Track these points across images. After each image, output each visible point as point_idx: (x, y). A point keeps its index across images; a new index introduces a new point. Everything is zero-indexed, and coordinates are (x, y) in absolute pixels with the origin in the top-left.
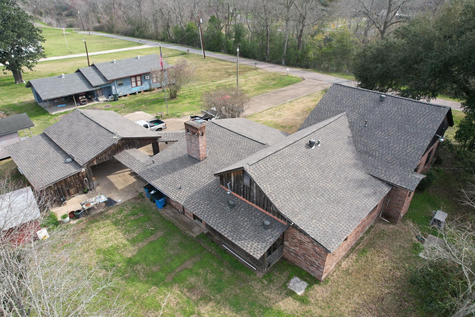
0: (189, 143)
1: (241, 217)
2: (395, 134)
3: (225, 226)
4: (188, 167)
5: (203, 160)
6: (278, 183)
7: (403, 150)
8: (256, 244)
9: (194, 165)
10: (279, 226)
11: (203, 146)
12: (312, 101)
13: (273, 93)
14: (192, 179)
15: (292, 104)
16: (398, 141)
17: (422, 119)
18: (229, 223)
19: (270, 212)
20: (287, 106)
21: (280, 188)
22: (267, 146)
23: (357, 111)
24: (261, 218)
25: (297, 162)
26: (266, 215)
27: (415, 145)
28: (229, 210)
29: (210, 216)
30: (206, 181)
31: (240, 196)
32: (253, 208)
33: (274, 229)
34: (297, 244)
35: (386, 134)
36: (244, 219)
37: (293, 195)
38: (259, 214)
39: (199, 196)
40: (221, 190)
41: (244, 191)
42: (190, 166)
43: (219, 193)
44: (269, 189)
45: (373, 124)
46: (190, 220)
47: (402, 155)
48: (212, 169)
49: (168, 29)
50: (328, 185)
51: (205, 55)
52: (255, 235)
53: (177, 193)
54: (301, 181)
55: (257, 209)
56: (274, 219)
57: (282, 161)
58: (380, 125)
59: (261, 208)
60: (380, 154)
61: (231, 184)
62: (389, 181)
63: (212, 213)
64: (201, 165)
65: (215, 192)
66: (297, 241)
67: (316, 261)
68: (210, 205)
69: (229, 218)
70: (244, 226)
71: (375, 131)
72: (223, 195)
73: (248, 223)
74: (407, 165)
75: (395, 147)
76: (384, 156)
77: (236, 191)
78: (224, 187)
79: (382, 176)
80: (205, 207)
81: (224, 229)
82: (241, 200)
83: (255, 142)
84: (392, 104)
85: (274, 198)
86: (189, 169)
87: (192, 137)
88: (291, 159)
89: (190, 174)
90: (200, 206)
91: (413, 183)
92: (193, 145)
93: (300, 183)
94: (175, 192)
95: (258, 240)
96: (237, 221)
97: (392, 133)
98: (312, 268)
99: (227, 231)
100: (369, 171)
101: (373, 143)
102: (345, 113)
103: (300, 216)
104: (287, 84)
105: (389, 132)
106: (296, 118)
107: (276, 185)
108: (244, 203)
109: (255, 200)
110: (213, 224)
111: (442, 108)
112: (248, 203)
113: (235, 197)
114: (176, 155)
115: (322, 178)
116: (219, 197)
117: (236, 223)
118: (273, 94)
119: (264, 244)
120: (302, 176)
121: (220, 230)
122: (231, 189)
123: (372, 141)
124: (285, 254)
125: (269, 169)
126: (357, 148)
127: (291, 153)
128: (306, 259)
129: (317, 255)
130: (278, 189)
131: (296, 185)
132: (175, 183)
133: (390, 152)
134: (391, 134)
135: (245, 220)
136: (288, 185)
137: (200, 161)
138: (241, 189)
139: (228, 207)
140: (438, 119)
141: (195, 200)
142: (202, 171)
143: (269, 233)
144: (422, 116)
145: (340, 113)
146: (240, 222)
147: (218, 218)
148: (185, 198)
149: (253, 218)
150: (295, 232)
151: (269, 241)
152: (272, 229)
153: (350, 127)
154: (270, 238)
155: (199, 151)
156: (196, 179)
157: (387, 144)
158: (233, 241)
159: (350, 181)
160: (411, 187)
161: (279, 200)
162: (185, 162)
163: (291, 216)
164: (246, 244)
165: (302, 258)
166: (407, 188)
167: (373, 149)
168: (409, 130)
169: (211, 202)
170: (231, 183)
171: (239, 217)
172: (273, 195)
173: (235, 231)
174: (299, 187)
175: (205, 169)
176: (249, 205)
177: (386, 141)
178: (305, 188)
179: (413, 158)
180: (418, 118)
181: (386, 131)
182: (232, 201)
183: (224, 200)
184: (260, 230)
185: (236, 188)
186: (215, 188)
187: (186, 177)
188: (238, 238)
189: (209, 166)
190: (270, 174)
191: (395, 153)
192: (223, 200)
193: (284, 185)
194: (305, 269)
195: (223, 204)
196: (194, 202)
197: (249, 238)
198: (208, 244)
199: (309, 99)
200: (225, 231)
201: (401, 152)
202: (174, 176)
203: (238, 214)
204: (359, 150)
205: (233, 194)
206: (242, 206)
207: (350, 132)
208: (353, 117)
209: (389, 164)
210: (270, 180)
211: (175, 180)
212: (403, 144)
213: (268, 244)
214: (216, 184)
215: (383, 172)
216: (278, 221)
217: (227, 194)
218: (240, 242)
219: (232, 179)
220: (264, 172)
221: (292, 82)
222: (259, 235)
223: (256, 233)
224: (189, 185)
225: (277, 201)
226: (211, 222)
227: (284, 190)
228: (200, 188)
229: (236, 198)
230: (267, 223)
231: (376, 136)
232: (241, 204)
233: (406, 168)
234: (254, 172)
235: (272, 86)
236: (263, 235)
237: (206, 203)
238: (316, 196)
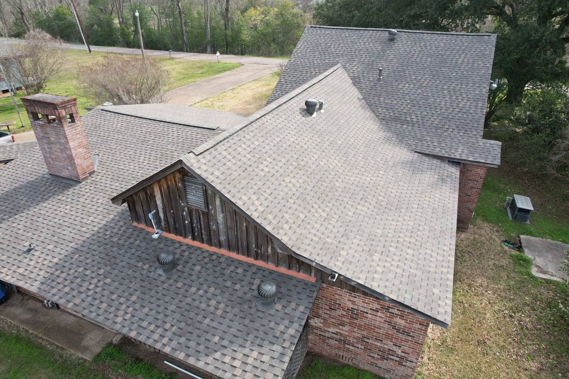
0: (46, 146)
1: (199, 289)
2: (431, 83)
3: (159, 323)
4: (51, 199)
5: (86, 178)
6: (273, 187)
7: (453, 104)
8: (255, 354)
9: (66, 192)
10: (299, 289)
11: (80, 146)
12: (264, 85)
13: (203, 82)
14: (60, 222)
15: (235, 91)
16: (439, 93)
17: (463, 56)
18: (168, 312)
19: (266, 258)
20: (229, 94)
21: (280, 197)
22: (219, 131)
23: (357, 60)
24: (248, 279)
25: (297, 142)
26: (259, 269)
27: (468, 94)
28: (163, 278)
29: (116, 303)
30: (95, 220)
31: (185, 237)
32: (222, 260)
33: (289, 298)
34: (344, 319)
35: (417, 86)
36: (206, 292)
37: (312, 209)
38: (240, 271)
39: (82, 258)
40: (136, 233)
41: (191, 222)
42: (55, 196)
43: (132, 240)
44: (257, 203)
45: (391, 75)
46: (75, 318)
47: (454, 112)
48: (108, 193)
49: (22, 18)
50: (363, 177)
51: (91, 50)
52: (245, 329)
53: (20, 265)
54: (316, 176)
55: (233, 260)
56: (281, 275)
57: (267, 142)
58: (402, 74)
59: (243, 254)
60: (419, 118)
61: (157, 215)
62: (452, 156)
63: (119, 296)
64: (82, 189)
65: (121, 242)
66: (345, 313)
67: (395, 348)
68: (113, 275)
69: (167, 299)
70: (212, 309)
71: (397, 84)
72: (143, 244)
73: (219, 298)
74: (469, 127)
75: (438, 103)
76: (426, 119)
77: (172, 229)
78: (142, 226)
79: (437, 151)
80: (101, 283)
81: (160, 331)
82: (189, 247)
83: (196, 129)
84: (409, 42)
85: (275, 222)
86: (54, 203)
87: (49, 129)
88: (282, 136)
89: (57, 212)
90: (85, 284)
91: (492, 152)
92: (56, 147)
93: (315, 181)
94: (15, 262)
95: (258, 341)
96: (189, 300)
97: (426, 83)
98: (384, 364)
99: (169, 334)
100: (414, 147)
101: (400, 103)
102: (339, 65)
103: (343, 253)
104: (220, 72)
105: (421, 82)
106: (248, 107)
107: (269, 192)
108: (199, 252)
109: (223, 238)
110: (127, 323)
111: (485, 37)
112: (207, 251)
113: (173, 242)
114: (20, 180)
115: (348, 168)
116: (133, 251)
117: (188, 307)
118: (205, 83)
119: (275, 347)
120: (313, 167)
121: (148, 338)
122: (159, 226)
123: (398, 100)
124: (313, 346)
125: (244, 159)
126: (377, 114)
127: (280, 126)
128: (368, 348)
129: (400, 335)
130: (276, 201)
131: (309, 188)
132: (15, 240)
133: (434, 112)
134: (424, 85)
135: (209, 295)
136: (294, 189)
137: (80, 182)
138: (184, 220)
139: (160, 271)
140: (487, 53)
141: (72, 271)
142: (87, 202)
143: (281, 314)
144: (461, 52)
145: (331, 67)
146: (197, 303)
147: (137, 306)
148: (42, 273)
149: (229, 284)
150: (339, 292)
151: (286, 336)
152: (284, 301)
153: (355, 85)
154: (287, 327)
155: (70, 158)
156: (70, 221)
157: (424, 101)
158: (191, 361)
159: (394, 166)
160: (492, 160)
161: (286, 227)
162: (42, 189)
163: (325, 258)
164: (227, 359)
165: (359, 346)
166: (488, 162)
167: (405, 111)
168: (450, 74)
169: (115, 266)
170: (157, 212)
171: (193, 289)
172: (270, 217)
173: (190, 329)
174: (316, 189)
175: (93, 196)
176: (211, 254)
177: (420, 96)
178: (327, 189)
179: (474, 114)
180: (457, 55)
181: (415, 82)
182: (168, 252)
183: (147, 257)
184: (253, 311)
185: (171, 221)
186: (120, 232)
187: (45, 222)
188: (201, 348)
189: (102, 188)
190: (250, 169)
191: (443, 111)
192: (144, 256)
193: (286, 190)
194: (367, 368)
195: (146, 267)
196: (69, 278)
197: (231, 342)
198: (126, 370)
199: (258, 84)
200: (162, 336)
201: (451, 109)
202: (14, 225)
203: (188, 281)
204: (382, 118)
205: (166, 238)
206: (194, 261)
207: (358, 92)
208: (354, 69)
209: (439, 131)
210: (253, 182)
211: (15, 235)
212: (449, 97)
213: (287, 344)
214: (121, 223)
215: (435, 144)
216: (291, 278)
217: (153, 240)
218: (210, 360)
219: (159, 202)
220: (234, 168)
221: (226, 69)
222: (257, 325)
223: (247, 321)
224: (55, 239)
225: (282, 228)
226: (119, 319)
227: (290, 200)
228: (83, 239)
229: (177, 245)
230: (270, 288)
231: (402, 92)
232: (192, 256)
233: (469, 132)
234: (211, 170)
235: (200, 75)
236: (265, 321)
237: (101, 272)
238: (354, 202)
